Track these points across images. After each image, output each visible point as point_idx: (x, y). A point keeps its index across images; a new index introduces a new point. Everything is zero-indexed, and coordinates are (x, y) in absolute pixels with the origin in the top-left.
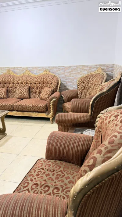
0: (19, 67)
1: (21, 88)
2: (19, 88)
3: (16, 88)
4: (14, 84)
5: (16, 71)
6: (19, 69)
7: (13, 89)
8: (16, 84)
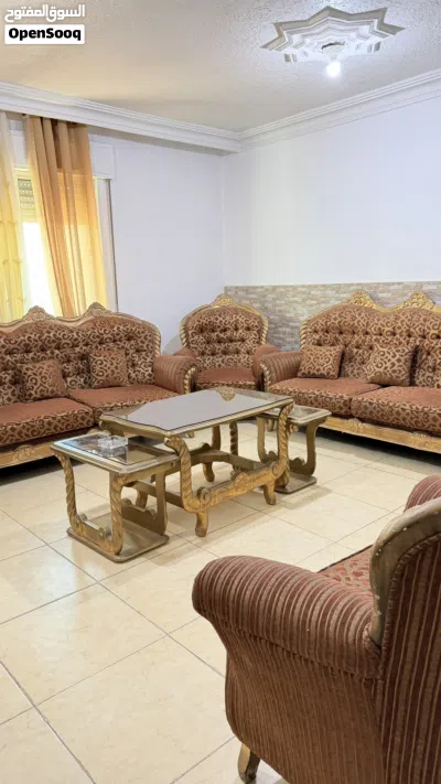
0: (393, 284)
1: (385, 350)
2: (381, 349)
3: (371, 348)
4: (368, 337)
5: (380, 295)
6: (392, 288)
7: (361, 351)
8: (375, 337)
